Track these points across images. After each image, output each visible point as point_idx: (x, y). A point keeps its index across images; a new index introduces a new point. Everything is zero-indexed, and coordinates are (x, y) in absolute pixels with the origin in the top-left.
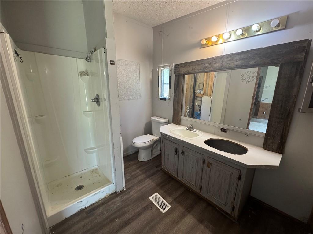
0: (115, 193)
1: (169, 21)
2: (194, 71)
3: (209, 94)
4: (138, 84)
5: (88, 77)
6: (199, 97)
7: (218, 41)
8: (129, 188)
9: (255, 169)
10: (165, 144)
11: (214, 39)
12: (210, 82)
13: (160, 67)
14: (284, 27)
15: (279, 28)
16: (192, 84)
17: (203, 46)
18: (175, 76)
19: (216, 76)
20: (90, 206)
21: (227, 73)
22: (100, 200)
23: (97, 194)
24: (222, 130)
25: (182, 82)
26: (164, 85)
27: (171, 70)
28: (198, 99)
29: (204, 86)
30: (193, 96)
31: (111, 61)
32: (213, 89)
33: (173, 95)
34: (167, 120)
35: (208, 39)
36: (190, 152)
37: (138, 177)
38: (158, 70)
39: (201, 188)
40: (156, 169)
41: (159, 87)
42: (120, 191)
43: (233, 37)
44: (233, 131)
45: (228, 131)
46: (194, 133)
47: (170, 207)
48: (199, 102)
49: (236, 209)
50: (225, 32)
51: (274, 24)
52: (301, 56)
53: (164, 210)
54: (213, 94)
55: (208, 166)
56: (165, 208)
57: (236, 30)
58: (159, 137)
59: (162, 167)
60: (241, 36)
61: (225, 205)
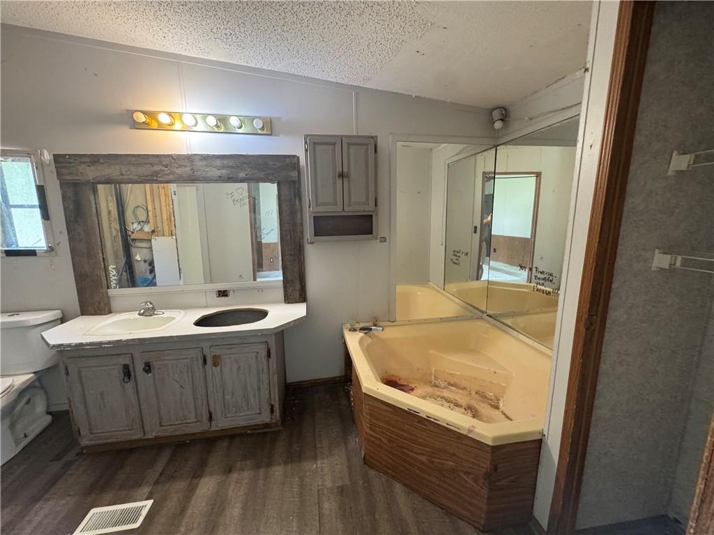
2: (126, 177)
3: (167, 232)
6: (141, 240)
9: (283, 331)
11: (164, 119)
12: (163, 204)
14: (269, 133)
15: (264, 132)
16: (111, 208)
17: (135, 125)
19: (175, 192)
21: (195, 188)
24: (219, 295)
25: (93, 202)
26: (13, 210)
27: (39, 167)
28: (139, 244)
29: (150, 214)
30: (122, 237)
32: (175, 220)
33: (64, 239)
34: (59, 311)
35: (149, 114)
36: (167, 358)
39: (210, 418)
43: (201, 127)
44: (240, 290)
45: (231, 294)
46: (161, 318)
47: (149, 503)
48: (146, 251)
49: (277, 407)
50: (185, 112)
51: (258, 124)
52: (294, 174)
53: (135, 521)
54: (178, 231)
55: (215, 364)
56: (140, 515)
57: (205, 116)
58: (34, 373)
59: (85, 442)
60: (216, 130)
61: (260, 414)
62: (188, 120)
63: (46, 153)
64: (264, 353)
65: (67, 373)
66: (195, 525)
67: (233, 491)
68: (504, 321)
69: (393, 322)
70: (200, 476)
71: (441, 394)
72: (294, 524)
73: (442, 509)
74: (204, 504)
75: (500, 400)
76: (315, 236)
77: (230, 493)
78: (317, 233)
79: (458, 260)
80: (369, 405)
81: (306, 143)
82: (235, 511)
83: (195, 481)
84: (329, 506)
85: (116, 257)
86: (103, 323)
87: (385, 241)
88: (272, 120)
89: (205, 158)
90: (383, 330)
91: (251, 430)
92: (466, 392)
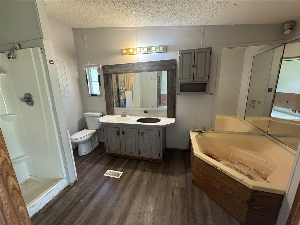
0: (68, 186)
1: (90, 27)
2: (120, 72)
3: (130, 90)
4: (65, 83)
5: (5, 74)
6: (122, 92)
7: (134, 52)
8: (81, 178)
9: (165, 127)
10: (106, 131)
11: (131, 51)
12: (129, 80)
13: (86, 66)
14: (166, 51)
15: (164, 51)
16: (115, 82)
17: (123, 54)
18: (104, 75)
19: (133, 76)
20: (44, 208)
22: (54, 197)
23: (50, 193)
24: (145, 112)
25: (111, 80)
26: (93, 83)
27: (99, 70)
28: (122, 94)
29: (125, 83)
30: (117, 91)
31: (50, 61)
32: (132, 86)
33: (104, 91)
34: (102, 113)
35: (127, 50)
36: (129, 131)
37: (86, 167)
38: (85, 69)
39: (140, 153)
40: (100, 156)
41: (88, 84)
42: (73, 183)
43: (142, 52)
44: (151, 111)
45: (149, 112)
46: (127, 118)
47: (122, 173)
48: (123, 96)
49: (161, 154)
50: (137, 47)
51: (162, 48)
52: (174, 67)
53: (118, 176)
54: (133, 89)
55: (142, 135)
56: (119, 175)
57: (144, 48)
58: (96, 130)
59: (107, 151)
60: (147, 52)
61: (155, 155)
62: (138, 50)
63: (100, 65)
64: (158, 134)
65: (104, 131)
66: (134, 183)
67: (145, 177)
68: (278, 138)
69: (213, 130)
70: (136, 170)
71: (234, 166)
72: (164, 194)
73: (225, 210)
74: (136, 178)
75: (268, 176)
76: (181, 92)
77: (144, 177)
78: (182, 90)
79: (254, 105)
80: (196, 160)
81: (179, 54)
82: (145, 183)
83: (134, 171)
84: (177, 192)
85: (116, 98)
86: (112, 118)
87: (212, 95)
88: (167, 46)
89: (143, 63)
90: (207, 133)
91: (152, 160)
92: (248, 168)
